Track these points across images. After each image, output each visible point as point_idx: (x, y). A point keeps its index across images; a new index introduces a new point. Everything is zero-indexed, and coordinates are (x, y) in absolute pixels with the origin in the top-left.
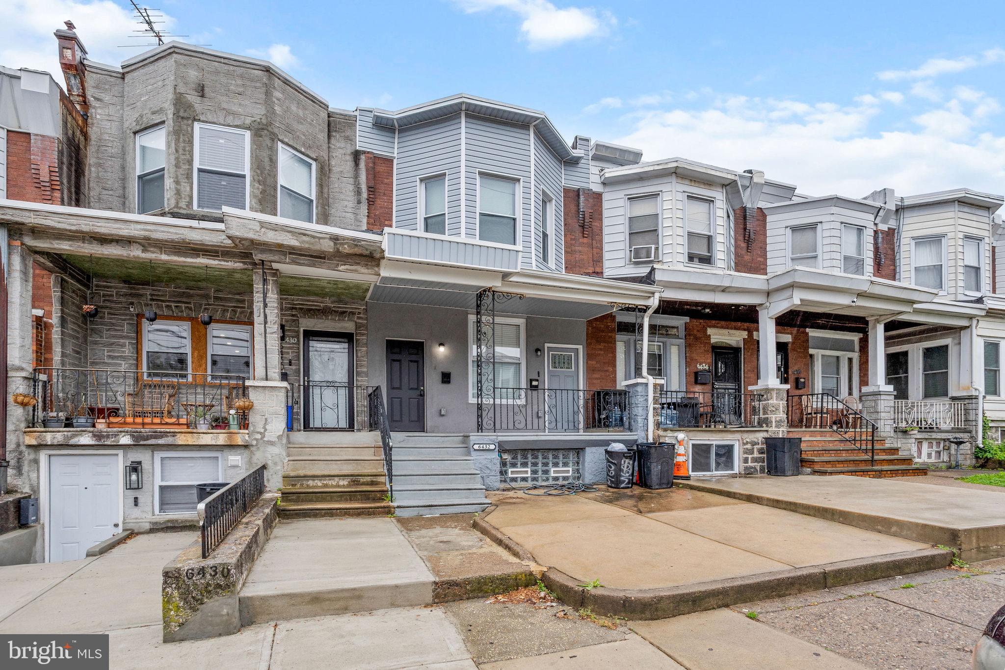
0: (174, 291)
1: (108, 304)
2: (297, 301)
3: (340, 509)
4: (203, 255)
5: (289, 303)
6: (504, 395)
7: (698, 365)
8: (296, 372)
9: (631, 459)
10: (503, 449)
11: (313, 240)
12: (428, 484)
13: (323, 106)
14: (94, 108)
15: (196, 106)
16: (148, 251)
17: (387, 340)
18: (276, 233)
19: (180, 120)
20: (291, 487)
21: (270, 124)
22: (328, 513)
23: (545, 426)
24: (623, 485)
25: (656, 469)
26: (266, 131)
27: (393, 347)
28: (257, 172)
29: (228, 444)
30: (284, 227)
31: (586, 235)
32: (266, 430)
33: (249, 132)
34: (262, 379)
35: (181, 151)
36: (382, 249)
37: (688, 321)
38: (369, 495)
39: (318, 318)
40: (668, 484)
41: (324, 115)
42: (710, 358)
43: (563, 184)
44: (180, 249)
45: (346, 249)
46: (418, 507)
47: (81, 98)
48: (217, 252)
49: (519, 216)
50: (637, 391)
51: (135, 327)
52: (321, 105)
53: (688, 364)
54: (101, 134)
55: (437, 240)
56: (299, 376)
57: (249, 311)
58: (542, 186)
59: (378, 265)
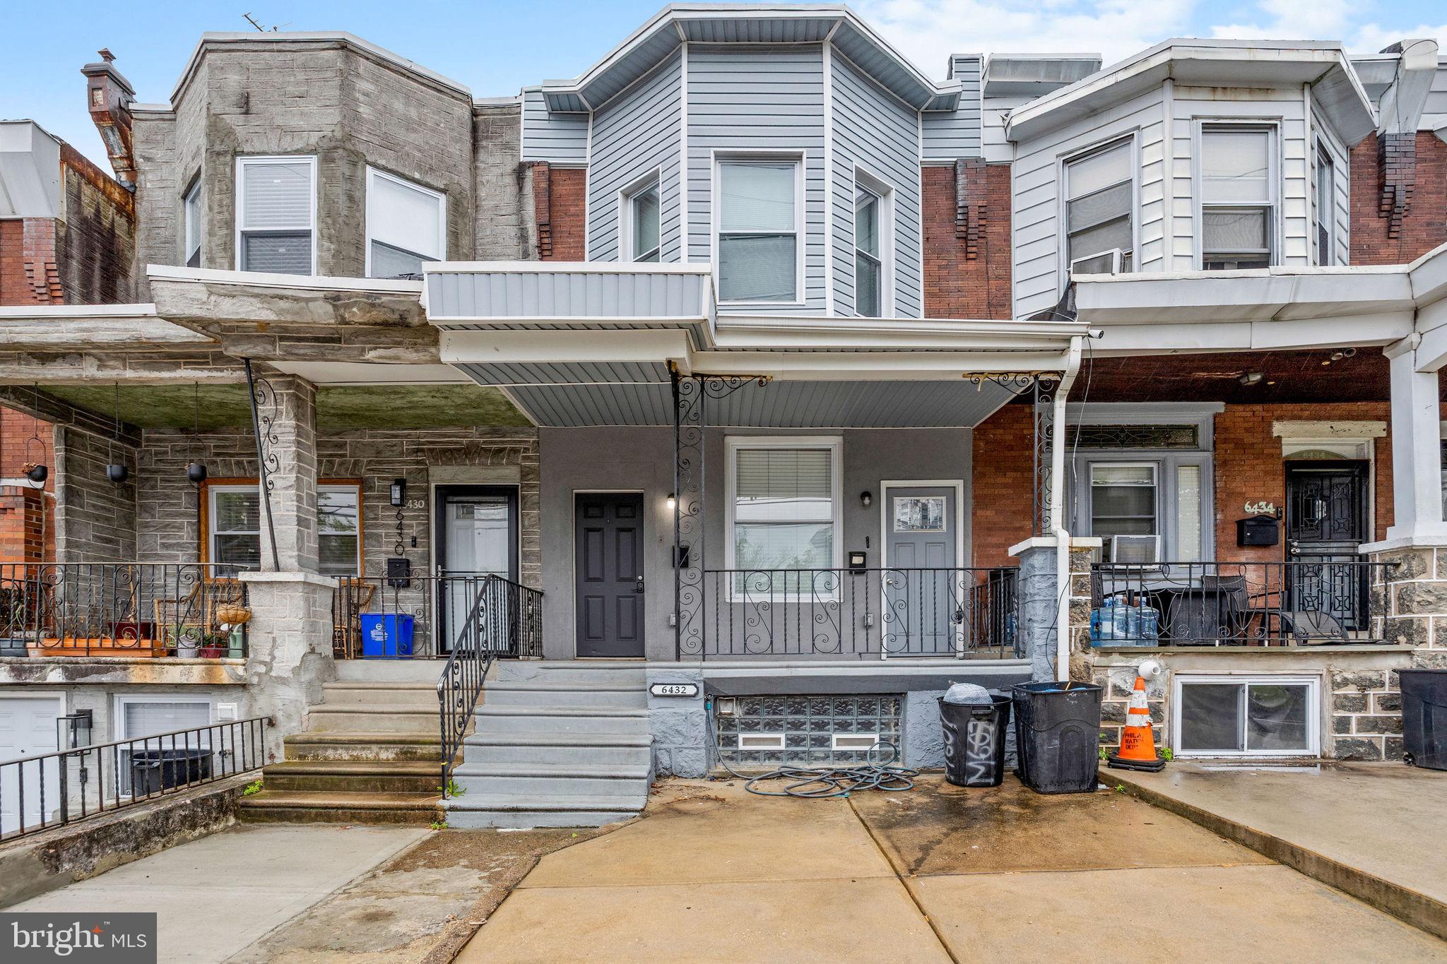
0: (247, 438)
1: (161, 466)
2: (424, 437)
3: (343, 808)
4: (185, 364)
5: (413, 443)
6: (792, 584)
7: (1247, 506)
8: (422, 558)
9: (991, 721)
10: (714, 694)
11: (296, 306)
12: (544, 763)
13: (459, 96)
14: (144, 173)
15: (238, 129)
16: (106, 366)
17: (577, 495)
18: (235, 300)
19: (214, 158)
20: (297, 760)
21: (350, 137)
22: (321, 814)
23: (882, 644)
24: (972, 780)
25: (1047, 746)
26: (341, 151)
27: (588, 506)
28: (327, 223)
29: (207, 682)
30: (248, 289)
31: (972, 256)
32: (273, 658)
33: (315, 157)
34: (270, 570)
35: (216, 209)
36: (420, 306)
37: (1222, 410)
38: (417, 781)
39: (458, 464)
40: (1082, 782)
41: (463, 112)
42: (1277, 489)
43: (921, 159)
44: (151, 358)
45: (356, 315)
46: (490, 810)
47: (125, 162)
48: (205, 356)
49: (801, 230)
50: (1033, 567)
51: (196, 499)
52: (456, 95)
53: (1219, 505)
54: (152, 210)
55: (526, 273)
56: (429, 564)
57: (352, 460)
58: (857, 162)
59: (436, 343)
